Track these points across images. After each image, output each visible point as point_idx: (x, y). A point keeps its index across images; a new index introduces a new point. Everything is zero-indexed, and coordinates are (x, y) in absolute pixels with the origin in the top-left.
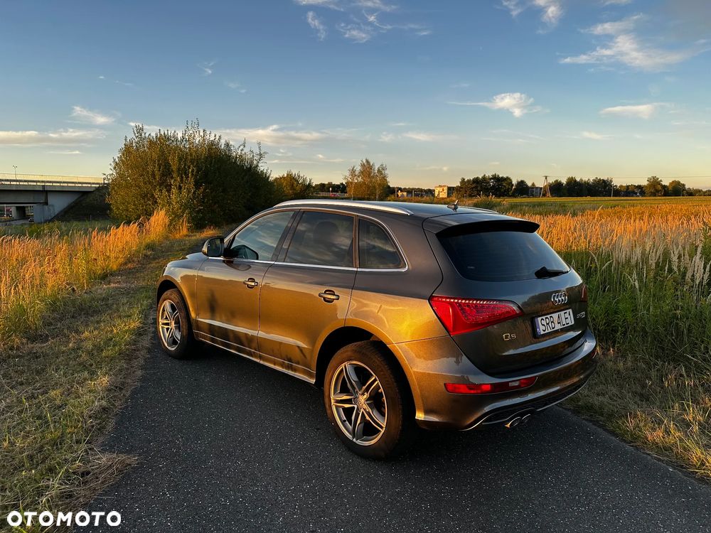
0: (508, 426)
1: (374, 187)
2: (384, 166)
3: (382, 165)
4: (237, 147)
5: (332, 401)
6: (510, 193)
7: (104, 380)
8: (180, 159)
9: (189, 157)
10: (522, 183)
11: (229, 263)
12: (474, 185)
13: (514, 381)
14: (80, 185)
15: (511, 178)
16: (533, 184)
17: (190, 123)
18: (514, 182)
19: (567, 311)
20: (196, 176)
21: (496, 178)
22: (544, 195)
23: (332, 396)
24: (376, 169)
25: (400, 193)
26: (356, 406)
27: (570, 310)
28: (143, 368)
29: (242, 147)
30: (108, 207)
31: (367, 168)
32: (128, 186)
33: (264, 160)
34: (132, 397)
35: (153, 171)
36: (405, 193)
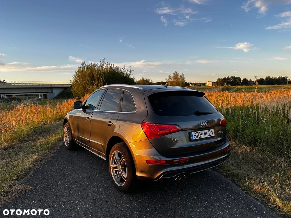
0: (176, 179)
1: (179, 83)
2: (183, 74)
3: (182, 74)
4: (121, 69)
5: (111, 167)
6: (240, 84)
7: (35, 157)
8: (98, 74)
9: (101, 73)
10: (245, 80)
11: (85, 111)
12: (223, 81)
13: (176, 160)
14: (64, 85)
15: (240, 77)
16: (250, 80)
17: (101, 60)
18: (242, 79)
19: (211, 130)
20: (104, 80)
21: (233, 78)
22: (255, 84)
23: (111, 165)
24: (180, 75)
25: (191, 85)
26: (118, 170)
27: (213, 130)
28: (54, 153)
29: (123, 69)
30: (72, 93)
31: (176, 75)
32: (79, 85)
33: (132, 73)
34: (44, 164)
35: (88, 79)
36: (193, 85)
